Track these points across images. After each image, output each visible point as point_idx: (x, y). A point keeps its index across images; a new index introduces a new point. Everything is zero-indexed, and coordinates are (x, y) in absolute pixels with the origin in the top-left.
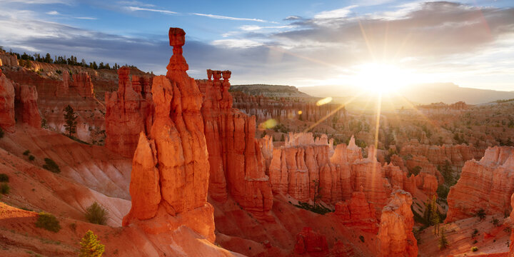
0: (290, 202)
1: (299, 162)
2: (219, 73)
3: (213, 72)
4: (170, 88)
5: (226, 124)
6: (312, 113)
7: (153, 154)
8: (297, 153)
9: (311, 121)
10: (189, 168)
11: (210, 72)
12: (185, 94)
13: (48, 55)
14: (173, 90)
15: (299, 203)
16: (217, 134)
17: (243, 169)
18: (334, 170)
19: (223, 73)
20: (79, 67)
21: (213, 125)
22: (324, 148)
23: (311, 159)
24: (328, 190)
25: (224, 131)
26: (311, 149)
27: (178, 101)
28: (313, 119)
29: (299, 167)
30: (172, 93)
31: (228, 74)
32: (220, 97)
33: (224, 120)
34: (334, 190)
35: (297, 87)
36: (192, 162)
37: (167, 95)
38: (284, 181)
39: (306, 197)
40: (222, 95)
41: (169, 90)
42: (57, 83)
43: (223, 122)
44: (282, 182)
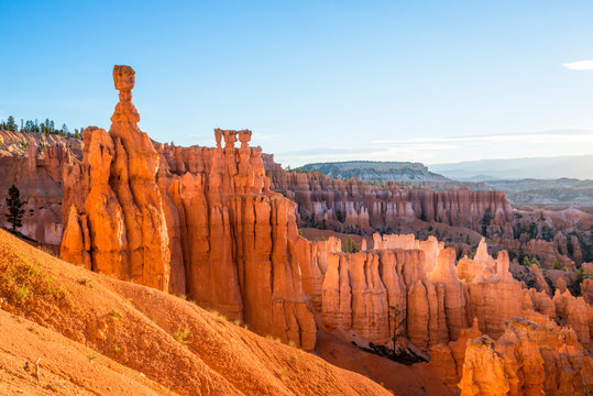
0: (354, 343)
1: (369, 277)
2: (232, 133)
3: (223, 132)
4: (111, 145)
5: (243, 212)
6: (444, 207)
7: (83, 234)
8: (365, 262)
9: (440, 221)
10: (137, 257)
11: (219, 133)
12: (133, 153)
13: (11, 119)
14: (115, 148)
15: (371, 344)
16: (227, 227)
17: (268, 284)
18: (432, 290)
19: (239, 133)
20: (58, 136)
21: (221, 212)
22: (415, 254)
23: (390, 272)
24: (422, 325)
25: (239, 221)
26: (390, 254)
27: (121, 164)
28: (445, 218)
29: (371, 285)
30: (113, 152)
31: (246, 134)
32: (234, 171)
33: (239, 205)
34: (434, 326)
35: (425, 165)
36: (141, 249)
37: (106, 154)
38: (345, 306)
39: (382, 335)
40: (237, 168)
41: (108, 149)
42: (19, 160)
43: (239, 210)
44: (341, 310)
